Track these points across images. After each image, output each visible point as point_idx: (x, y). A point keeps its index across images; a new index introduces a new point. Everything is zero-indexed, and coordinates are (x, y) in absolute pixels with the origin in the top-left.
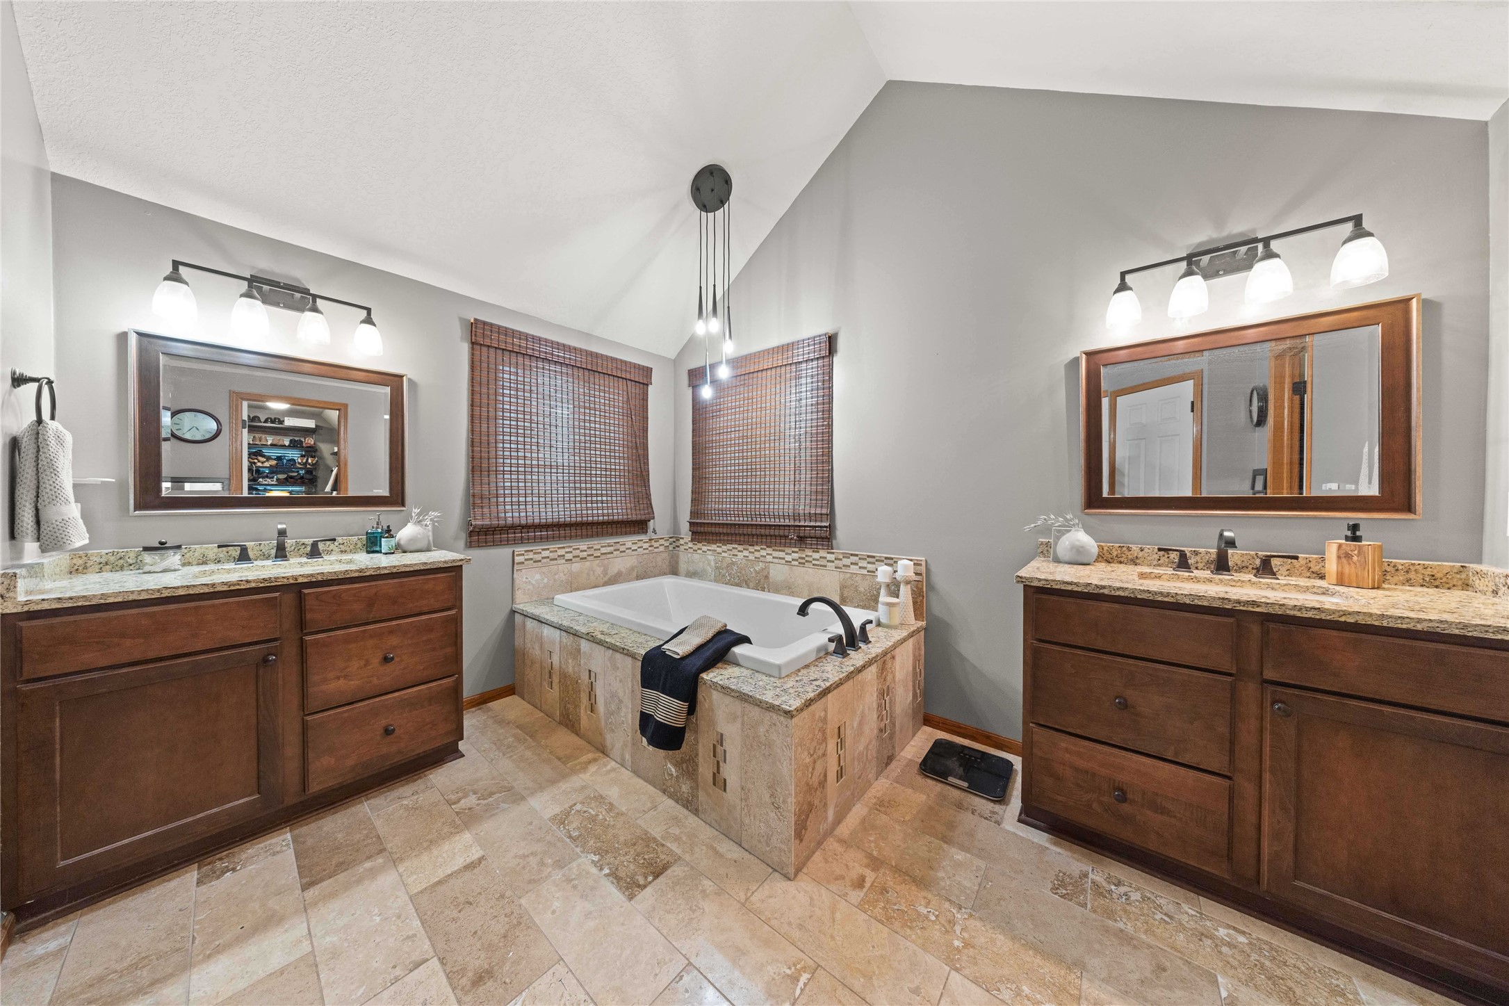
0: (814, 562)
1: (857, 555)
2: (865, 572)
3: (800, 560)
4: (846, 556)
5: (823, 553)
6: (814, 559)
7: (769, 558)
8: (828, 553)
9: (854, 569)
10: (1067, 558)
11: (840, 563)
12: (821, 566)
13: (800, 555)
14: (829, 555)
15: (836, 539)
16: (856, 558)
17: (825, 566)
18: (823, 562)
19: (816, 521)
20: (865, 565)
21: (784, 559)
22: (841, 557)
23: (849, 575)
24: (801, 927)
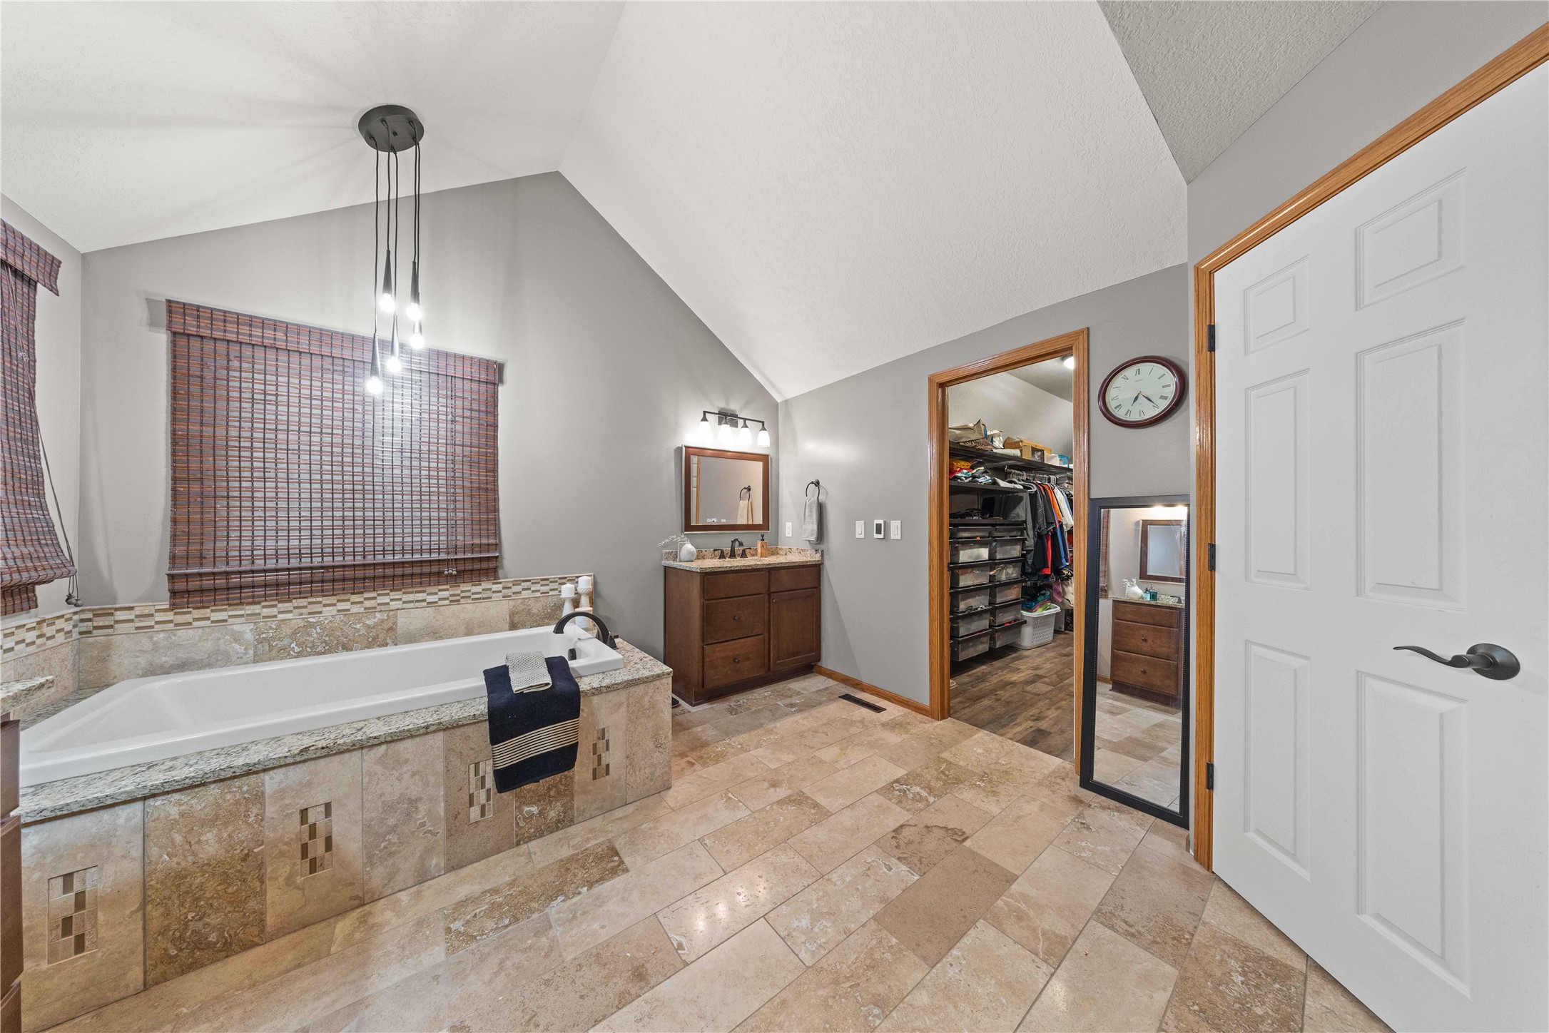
0: (473, 597)
1: (529, 581)
2: (538, 594)
3: (451, 599)
4: (516, 583)
5: (485, 585)
6: (473, 594)
7: (394, 605)
8: (493, 584)
9: (526, 594)
10: (686, 559)
11: (509, 592)
12: (484, 598)
13: (452, 593)
14: (494, 586)
15: (503, 568)
16: (528, 584)
17: (490, 598)
18: (488, 594)
19: (480, 552)
20: (538, 588)
21: (425, 600)
22: (511, 585)
23: (520, 601)
24: (703, 790)
